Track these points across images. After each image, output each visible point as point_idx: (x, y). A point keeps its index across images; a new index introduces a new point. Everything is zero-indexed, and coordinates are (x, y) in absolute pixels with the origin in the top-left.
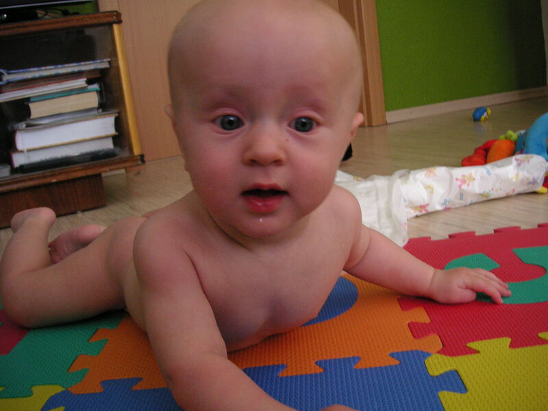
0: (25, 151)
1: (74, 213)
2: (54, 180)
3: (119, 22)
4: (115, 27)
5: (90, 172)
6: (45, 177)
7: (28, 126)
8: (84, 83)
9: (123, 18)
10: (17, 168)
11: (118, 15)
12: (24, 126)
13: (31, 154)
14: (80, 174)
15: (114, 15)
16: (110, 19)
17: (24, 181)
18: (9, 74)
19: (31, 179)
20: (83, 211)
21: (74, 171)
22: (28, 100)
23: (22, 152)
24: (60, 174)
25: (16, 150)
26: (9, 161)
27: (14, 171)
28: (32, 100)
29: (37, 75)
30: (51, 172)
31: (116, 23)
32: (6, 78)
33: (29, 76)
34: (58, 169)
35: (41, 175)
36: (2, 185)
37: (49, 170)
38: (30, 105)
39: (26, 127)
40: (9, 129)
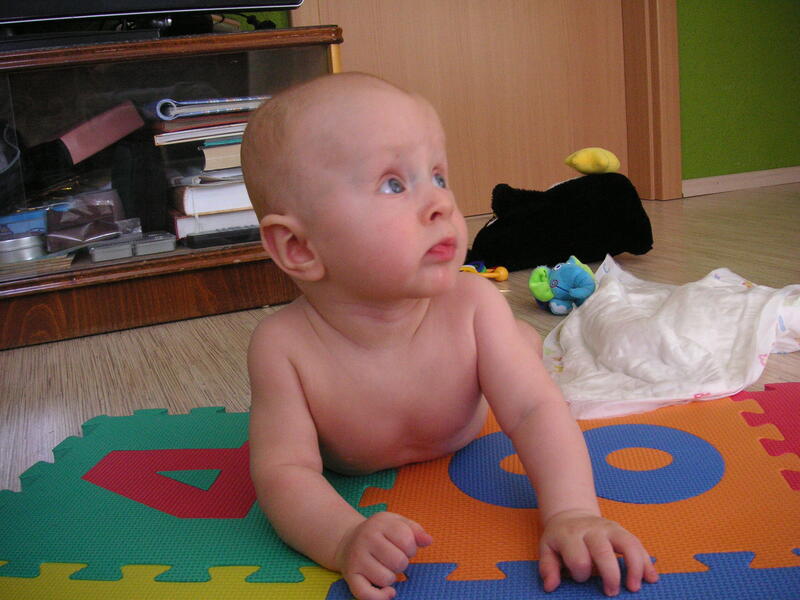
0: (197, 216)
1: (259, 307)
2: (237, 261)
3: (339, 41)
4: (333, 47)
6: (225, 255)
7: (203, 181)
9: (344, 35)
10: (183, 239)
11: (339, 31)
12: (199, 181)
13: (203, 221)
15: (334, 32)
16: (327, 37)
17: (196, 259)
18: (178, 106)
19: (206, 258)
20: (271, 306)
22: (201, 143)
23: (190, 216)
24: (246, 251)
25: (183, 214)
26: (172, 230)
27: (180, 243)
28: (206, 144)
29: (218, 109)
30: (233, 248)
31: (334, 42)
32: (175, 111)
33: (207, 110)
34: (242, 244)
35: (219, 252)
36: (164, 264)
37: (230, 246)
38: (205, 151)
39: (201, 183)
40: (173, 182)
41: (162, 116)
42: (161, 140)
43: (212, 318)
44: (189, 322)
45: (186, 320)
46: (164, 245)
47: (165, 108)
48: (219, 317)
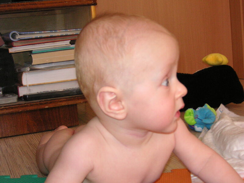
0: (28, 86)
2: (47, 107)
3: (95, 4)
4: (93, 7)
5: (70, 103)
6: (41, 104)
7: (32, 70)
8: (69, 43)
10: (21, 97)
12: (29, 69)
13: (31, 88)
14: (63, 104)
16: (89, 2)
17: (27, 106)
18: (20, 34)
19: (31, 105)
21: (61, 101)
22: (31, 52)
24: (51, 103)
25: (21, 85)
26: (16, 92)
27: (20, 99)
28: (33, 52)
29: (39, 36)
30: (45, 101)
31: (93, 5)
32: (18, 37)
33: (34, 36)
34: (49, 99)
35: (39, 103)
36: (12, 108)
37: (43, 100)
38: (33, 56)
39: (30, 70)
40: (17, 70)
41: (12, 39)
42: (11, 50)
43: (35, 134)
44: (24, 136)
45: (22, 135)
46: (12, 100)
47: (14, 36)
48: (38, 134)
